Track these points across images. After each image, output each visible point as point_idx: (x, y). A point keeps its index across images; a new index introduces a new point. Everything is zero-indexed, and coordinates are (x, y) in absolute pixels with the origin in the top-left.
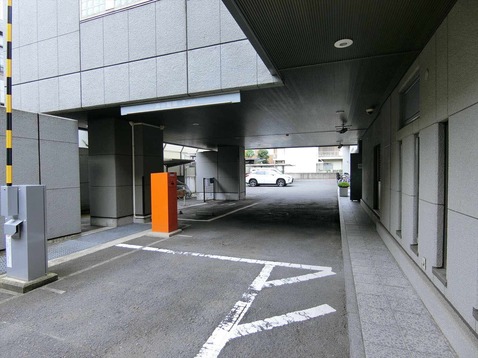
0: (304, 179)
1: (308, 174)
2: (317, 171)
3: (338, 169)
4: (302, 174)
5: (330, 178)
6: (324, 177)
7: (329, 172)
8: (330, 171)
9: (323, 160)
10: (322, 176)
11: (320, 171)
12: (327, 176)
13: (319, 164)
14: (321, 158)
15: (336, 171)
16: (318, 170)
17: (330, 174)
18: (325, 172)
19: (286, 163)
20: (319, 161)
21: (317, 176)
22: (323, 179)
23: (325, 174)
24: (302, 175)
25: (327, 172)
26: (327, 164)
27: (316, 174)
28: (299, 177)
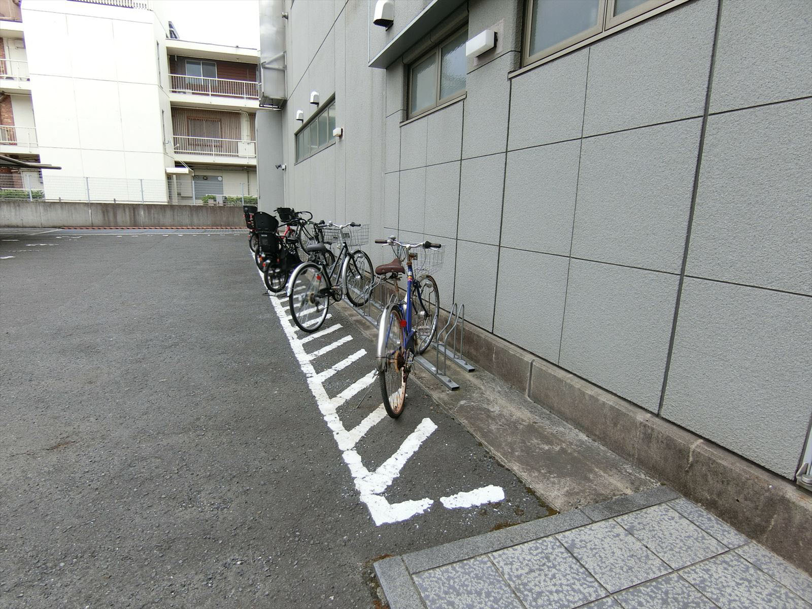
0: (117, 226)
1: (134, 209)
2: (170, 197)
3: (240, 196)
4: (110, 209)
5: (215, 225)
6: (195, 220)
7: (211, 202)
8: (214, 199)
9: (191, 165)
10: (185, 218)
11: (184, 198)
12: (202, 218)
13: (177, 175)
14: (182, 158)
15: (232, 200)
16: (175, 196)
17: (214, 209)
18: (200, 203)
19: (43, 162)
20: (178, 164)
21: (168, 218)
22: (192, 226)
23: (198, 208)
24: (107, 212)
25: (206, 202)
26: (206, 178)
27: (162, 208)
28: (98, 219)
